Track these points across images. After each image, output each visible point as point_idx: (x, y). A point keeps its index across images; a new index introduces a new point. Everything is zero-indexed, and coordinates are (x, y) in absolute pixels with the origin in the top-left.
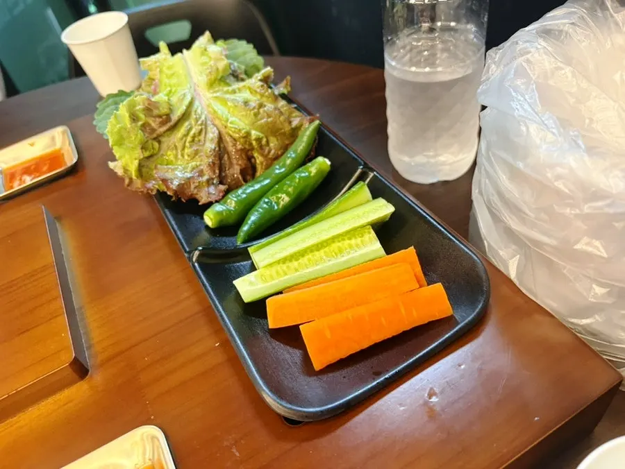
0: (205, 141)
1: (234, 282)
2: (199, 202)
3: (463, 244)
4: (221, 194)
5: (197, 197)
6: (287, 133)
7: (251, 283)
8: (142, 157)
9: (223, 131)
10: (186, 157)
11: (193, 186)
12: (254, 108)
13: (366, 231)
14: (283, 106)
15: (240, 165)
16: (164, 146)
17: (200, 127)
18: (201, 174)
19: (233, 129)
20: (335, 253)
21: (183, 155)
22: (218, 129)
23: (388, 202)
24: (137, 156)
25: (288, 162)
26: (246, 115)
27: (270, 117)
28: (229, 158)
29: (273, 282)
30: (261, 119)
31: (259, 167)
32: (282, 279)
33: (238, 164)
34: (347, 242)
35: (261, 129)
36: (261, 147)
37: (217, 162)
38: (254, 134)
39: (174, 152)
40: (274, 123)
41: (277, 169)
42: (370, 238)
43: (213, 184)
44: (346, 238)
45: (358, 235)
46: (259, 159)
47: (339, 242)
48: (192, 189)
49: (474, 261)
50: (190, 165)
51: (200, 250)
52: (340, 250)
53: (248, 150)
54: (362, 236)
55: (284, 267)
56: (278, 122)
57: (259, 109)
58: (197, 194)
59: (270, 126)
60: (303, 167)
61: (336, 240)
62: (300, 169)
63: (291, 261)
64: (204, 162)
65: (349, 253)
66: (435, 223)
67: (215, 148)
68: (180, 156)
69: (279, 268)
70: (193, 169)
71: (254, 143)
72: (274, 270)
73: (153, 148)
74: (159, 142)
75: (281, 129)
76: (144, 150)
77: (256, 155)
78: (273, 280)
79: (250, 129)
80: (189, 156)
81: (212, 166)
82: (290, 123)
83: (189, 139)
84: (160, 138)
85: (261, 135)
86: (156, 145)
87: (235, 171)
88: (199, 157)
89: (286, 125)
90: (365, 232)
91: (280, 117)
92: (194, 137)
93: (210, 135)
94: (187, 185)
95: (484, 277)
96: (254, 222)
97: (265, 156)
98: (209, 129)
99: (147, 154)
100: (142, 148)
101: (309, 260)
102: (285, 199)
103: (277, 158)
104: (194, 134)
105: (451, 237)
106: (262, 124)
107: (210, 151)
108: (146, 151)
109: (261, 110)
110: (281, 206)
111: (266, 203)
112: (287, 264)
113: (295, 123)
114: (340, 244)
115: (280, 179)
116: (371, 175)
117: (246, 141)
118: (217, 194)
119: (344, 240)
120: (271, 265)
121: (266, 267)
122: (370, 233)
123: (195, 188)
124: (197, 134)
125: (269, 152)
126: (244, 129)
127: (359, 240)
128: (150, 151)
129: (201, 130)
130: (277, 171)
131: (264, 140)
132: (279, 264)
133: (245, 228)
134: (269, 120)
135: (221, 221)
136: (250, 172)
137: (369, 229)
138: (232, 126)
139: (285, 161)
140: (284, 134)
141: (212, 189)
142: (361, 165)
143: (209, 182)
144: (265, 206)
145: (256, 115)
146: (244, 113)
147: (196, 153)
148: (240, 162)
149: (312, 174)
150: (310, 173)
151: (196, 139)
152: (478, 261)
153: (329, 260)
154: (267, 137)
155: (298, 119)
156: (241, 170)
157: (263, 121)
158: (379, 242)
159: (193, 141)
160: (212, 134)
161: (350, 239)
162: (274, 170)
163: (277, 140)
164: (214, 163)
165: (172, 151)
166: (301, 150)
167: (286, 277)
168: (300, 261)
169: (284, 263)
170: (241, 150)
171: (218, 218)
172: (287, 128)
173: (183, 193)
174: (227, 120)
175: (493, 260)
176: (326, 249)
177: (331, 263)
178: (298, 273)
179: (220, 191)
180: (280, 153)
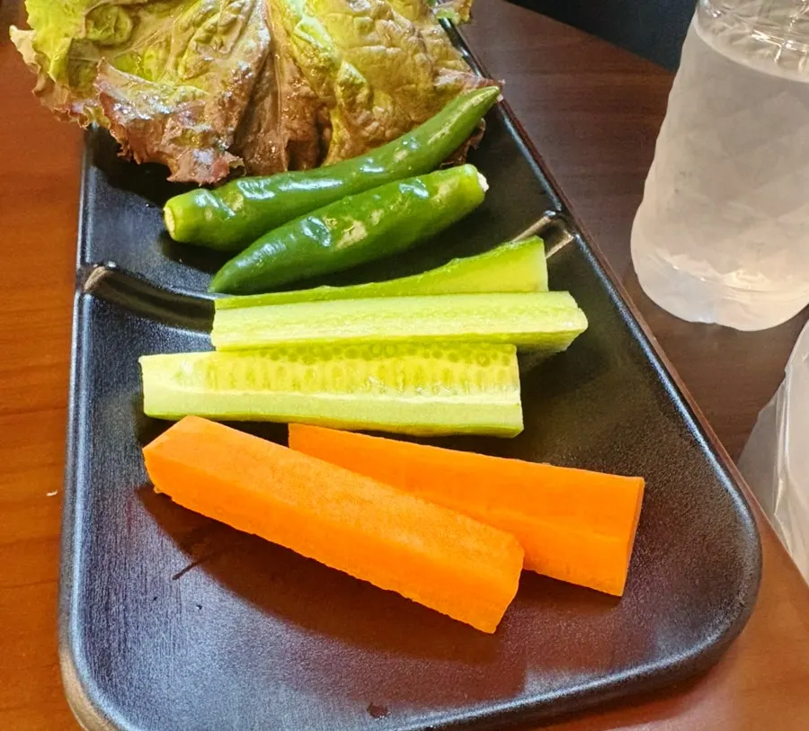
0: (232, 48)
1: (144, 360)
2: (169, 174)
3: (723, 466)
4: (223, 174)
5: (171, 161)
6: (422, 94)
7: (179, 376)
8: (82, 36)
9: (282, 42)
10: (181, 70)
11: (167, 136)
12: (364, 13)
13: (500, 355)
14: (432, 35)
15: (294, 131)
16: (145, 33)
17: (233, 16)
18: (197, 115)
19: (302, 44)
20: (404, 381)
21: (176, 66)
22: (271, 33)
23: (579, 306)
24: (71, 29)
25: (400, 156)
26: (342, 23)
27: (394, 46)
28: (275, 105)
29: (232, 392)
30: (372, 43)
31: (333, 150)
32: (252, 392)
33: (288, 128)
34: (444, 363)
35: (364, 64)
36: (352, 106)
37: (242, 103)
38: (347, 70)
39: (161, 53)
40: (398, 62)
41: (368, 163)
42: (502, 373)
43: (215, 146)
44: (446, 353)
45: (477, 358)
46: (339, 132)
47: (426, 356)
48: (164, 142)
49: (736, 517)
50: (181, 89)
51: (109, 269)
52: (419, 379)
53: (324, 104)
54: (486, 364)
55: (273, 366)
56: (409, 61)
57: (374, 19)
58: (171, 156)
59: (388, 63)
60: (423, 176)
61: (420, 351)
62: (418, 179)
63: (293, 359)
64: (211, 92)
65: (435, 390)
66: (674, 393)
67: (248, 71)
68: (169, 67)
69: (258, 364)
70: (184, 99)
71: (339, 90)
72: (244, 364)
73: (116, 29)
74: (136, 22)
75: (409, 83)
76: (91, 23)
77: (335, 121)
78: (233, 387)
79: (341, 57)
80: (186, 70)
81: (226, 106)
82: (436, 75)
83: (200, 33)
84: (142, 13)
85: (361, 79)
86: (127, 24)
87: (276, 141)
88: (207, 79)
89: (423, 76)
90: (495, 357)
91: (416, 52)
92: (212, 32)
93: (249, 43)
94: (156, 128)
95: (749, 568)
96: (267, 258)
97: (354, 130)
98: (251, 28)
99: (96, 34)
100: (88, 17)
101: (337, 372)
102: (357, 233)
103: (377, 142)
104: (215, 25)
105: (701, 439)
106: (370, 53)
107: (235, 75)
108: (96, 25)
109: (381, 23)
110: (340, 245)
111: (313, 227)
112: (279, 363)
113: (447, 79)
114: (424, 363)
115: (364, 186)
116: (569, 238)
117: (323, 80)
118: (212, 169)
119: (437, 355)
120: (243, 351)
121: (230, 350)
122: (506, 362)
123: (174, 140)
124: (220, 29)
125: (366, 123)
126: (325, 50)
127: (474, 369)
128: (108, 29)
129: (234, 22)
130: (367, 169)
131: (365, 92)
132: (263, 355)
133: (241, 263)
134: (391, 50)
135: (196, 230)
136: (310, 154)
137: (510, 353)
138: (302, 34)
139: (393, 151)
140: (414, 94)
141: (206, 157)
142: (552, 209)
143: (207, 140)
144: (308, 232)
145: (364, 29)
146: (340, 16)
147: (203, 69)
148: (295, 125)
149: (437, 198)
150: (433, 191)
151: (216, 39)
152: (749, 522)
153: (383, 391)
154: (371, 88)
155: (457, 74)
156: (290, 141)
157: (374, 48)
158: (518, 392)
159: (207, 40)
160: (256, 39)
161: (454, 358)
162: (361, 165)
163: (394, 103)
164: (232, 101)
165: (157, 52)
166: (436, 142)
167: (266, 392)
168: (315, 367)
169: (275, 358)
170: (308, 98)
171: (193, 221)
172: (423, 84)
173: (143, 144)
174: (298, 19)
175: (786, 534)
176: (388, 362)
177: (383, 398)
178: (297, 393)
179: (222, 166)
180: (388, 133)
